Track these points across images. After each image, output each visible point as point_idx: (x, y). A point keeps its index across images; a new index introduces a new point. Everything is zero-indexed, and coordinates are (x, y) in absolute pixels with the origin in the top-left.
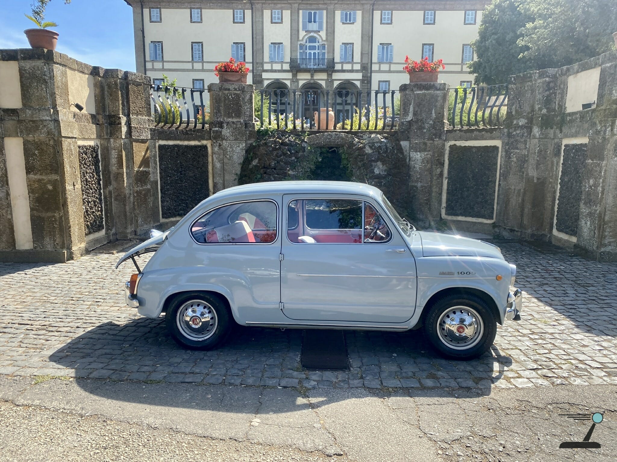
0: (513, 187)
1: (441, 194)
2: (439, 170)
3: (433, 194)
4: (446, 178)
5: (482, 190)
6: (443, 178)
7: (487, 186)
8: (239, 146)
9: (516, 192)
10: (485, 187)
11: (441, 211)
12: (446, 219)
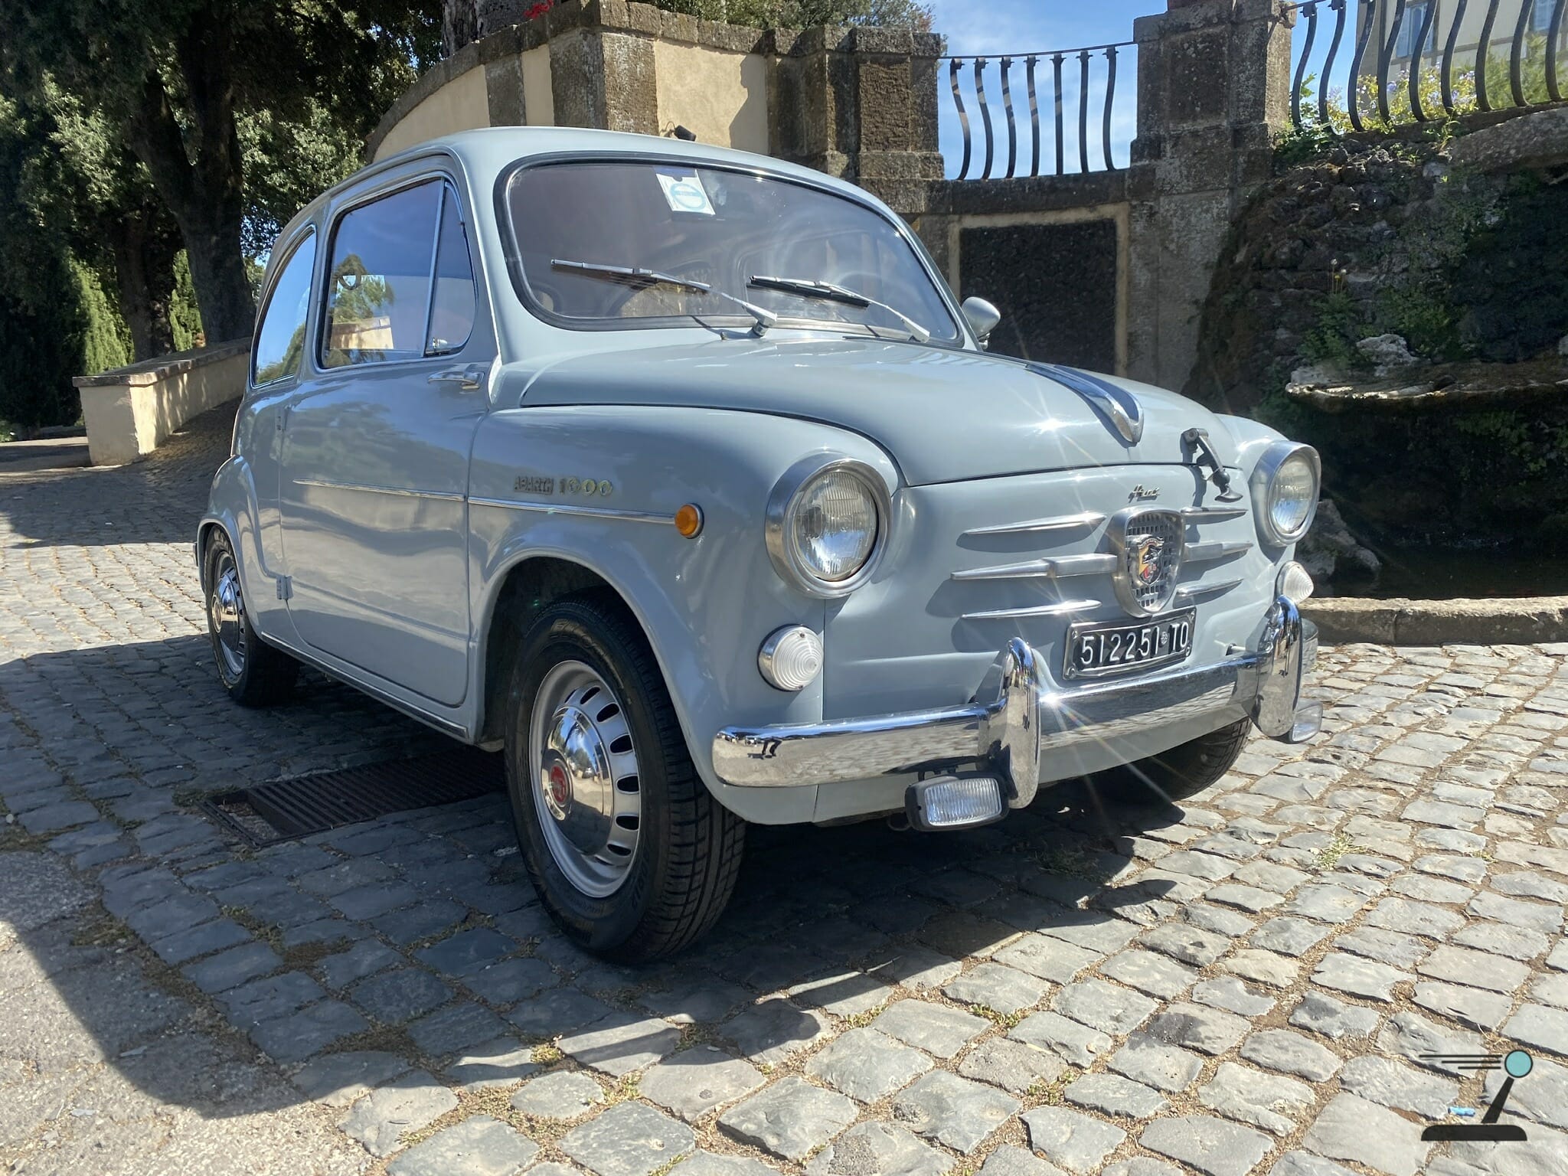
8: (1207, 211)
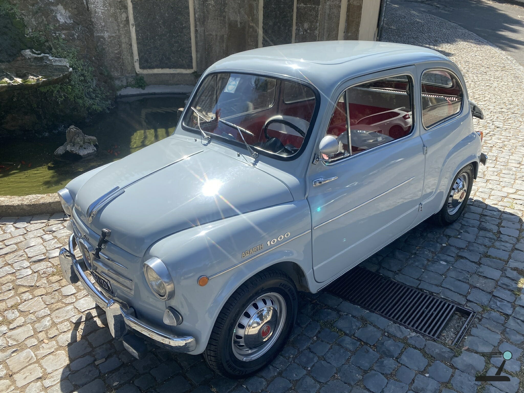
0: (214, 33)
1: (131, 45)
2: (124, 15)
3: (123, 46)
4: (133, 25)
5: (176, 38)
6: (129, 25)
7: (181, 33)
9: (218, 38)
10: (179, 34)
11: (134, 64)
12: (142, 74)
